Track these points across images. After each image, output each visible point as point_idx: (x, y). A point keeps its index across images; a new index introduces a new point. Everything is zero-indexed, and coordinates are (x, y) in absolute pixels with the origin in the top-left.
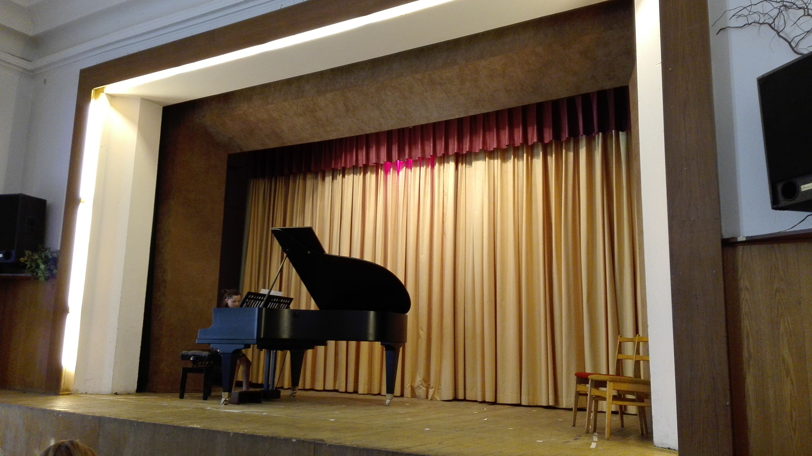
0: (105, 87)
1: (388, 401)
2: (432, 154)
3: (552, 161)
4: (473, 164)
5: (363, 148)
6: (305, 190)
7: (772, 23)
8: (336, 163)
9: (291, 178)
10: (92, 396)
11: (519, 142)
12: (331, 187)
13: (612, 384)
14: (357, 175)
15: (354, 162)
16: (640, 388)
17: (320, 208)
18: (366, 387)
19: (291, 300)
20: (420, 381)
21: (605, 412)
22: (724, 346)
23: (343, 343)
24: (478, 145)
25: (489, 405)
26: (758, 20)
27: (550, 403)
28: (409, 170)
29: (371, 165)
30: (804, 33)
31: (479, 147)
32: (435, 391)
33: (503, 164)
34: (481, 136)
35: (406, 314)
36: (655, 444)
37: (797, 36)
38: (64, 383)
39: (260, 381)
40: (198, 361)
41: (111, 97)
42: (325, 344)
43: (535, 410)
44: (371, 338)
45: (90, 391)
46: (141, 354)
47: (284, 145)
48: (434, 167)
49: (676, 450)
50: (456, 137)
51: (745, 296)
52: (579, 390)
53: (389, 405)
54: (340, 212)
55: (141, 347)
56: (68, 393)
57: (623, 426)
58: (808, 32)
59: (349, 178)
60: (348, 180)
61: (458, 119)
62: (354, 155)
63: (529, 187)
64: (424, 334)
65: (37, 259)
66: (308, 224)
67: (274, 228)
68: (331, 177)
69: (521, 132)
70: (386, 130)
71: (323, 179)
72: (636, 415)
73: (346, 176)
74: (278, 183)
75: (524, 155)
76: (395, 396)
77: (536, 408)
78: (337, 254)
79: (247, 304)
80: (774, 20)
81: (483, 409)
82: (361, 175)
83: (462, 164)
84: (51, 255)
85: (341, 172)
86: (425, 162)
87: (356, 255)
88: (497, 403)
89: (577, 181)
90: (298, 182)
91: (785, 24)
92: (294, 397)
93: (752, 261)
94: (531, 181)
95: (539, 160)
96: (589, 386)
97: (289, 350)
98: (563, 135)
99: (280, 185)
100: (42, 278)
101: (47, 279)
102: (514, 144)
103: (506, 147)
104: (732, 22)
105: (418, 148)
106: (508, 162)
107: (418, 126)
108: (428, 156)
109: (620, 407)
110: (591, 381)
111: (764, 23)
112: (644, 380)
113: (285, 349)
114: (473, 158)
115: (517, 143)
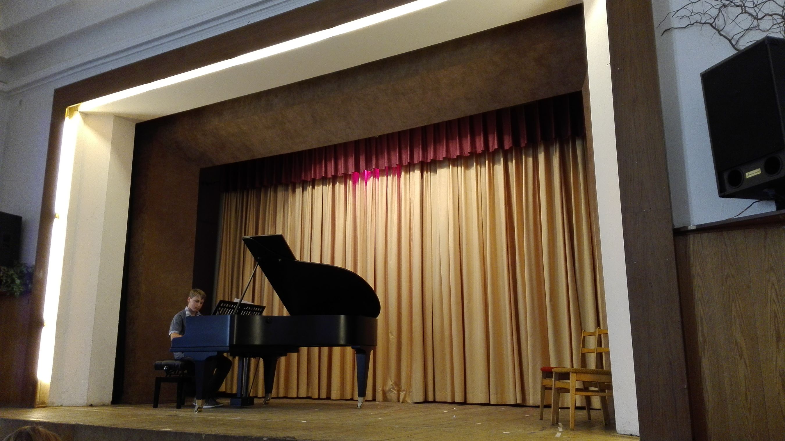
0: (80, 105)
1: (359, 404)
2: (398, 163)
3: (512, 166)
4: (437, 172)
5: (332, 159)
6: (277, 202)
7: (713, 23)
8: (306, 175)
9: (262, 191)
10: (67, 408)
11: (481, 149)
12: (301, 198)
13: (575, 375)
14: (326, 186)
15: (324, 173)
16: (603, 379)
17: (291, 219)
18: (339, 392)
19: (264, 308)
20: (392, 385)
21: (569, 408)
22: (680, 331)
23: (316, 349)
24: (442, 154)
25: (459, 405)
26: (700, 20)
27: (517, 401)
28: (377, 179)
29: (339, 175)
30: (743, 31)
31: (443, 154)
32: (406, 393)
33: (466, 171)
34: (445, 145)
35: (377, 318)
36: (618, 432)
37: (736, 34)
38: (40, 396)
39: (235, 391)
40: (171, 371)
41: (85, 115)
42: (298, 351)
43: (503, 408)
44: (342, 342)
45: (65, 403)
46: (115, 365)
47: (254, 158)
48: (400, 175)
49: (638, 436)
50: (420, 146)
51: (697, 282)
52: (545, 384)
53: (360, 408)
54: (310, 222)
55: (116, 359)
56: (44, 405)
57: (589, 418)
58: (747, 30)
59: (319, 189)
60: (318, 191)
61: (422, 127)
62: (323, 166)
63: (492, 193)
64: (394, 338)
65: (12, 274)
66: (279, 232)
67: (247, 237)
68: (301, 188)
69: (482, 139)
70: (352, 140)
71: (294, 191)
72: (600, 409)
73: (316, 187)
74: (250, 196)
75: (486, 162)
76: (366, 401)
77: (504, 407)
78: (309, 261)
79: (219, 313)
80: (715, 19)
81: (453, 408)
82: (330, 186)
83: (427, 172)
84: (27, 270)
85: (311, 184)
86: (391, 171)
87: (327, 261)
88: (467, 403)
89: (537, 186)
90: (269, 194)
91: (725, 23)
92: (267, 404)
93: (703, 248)
94: (494, 184)
95: (501, 166)
96: (553, 379)
97: (262, 358)
98: (522, 141)
99: (252, 197)
100: (18, 294)
101: (22, 294)
102: (476, 151)
103: (468, 155)
104: (676, 23)
105: (385, 157)
106: (471, 169)
107: (384, 135)
108: (394, 165)
109: (584, 400)
110: (555, 374)
111: (705, 23)
112: (605, 370)
113: (258, 357)
114: (437, 166)
115: (479, 150)
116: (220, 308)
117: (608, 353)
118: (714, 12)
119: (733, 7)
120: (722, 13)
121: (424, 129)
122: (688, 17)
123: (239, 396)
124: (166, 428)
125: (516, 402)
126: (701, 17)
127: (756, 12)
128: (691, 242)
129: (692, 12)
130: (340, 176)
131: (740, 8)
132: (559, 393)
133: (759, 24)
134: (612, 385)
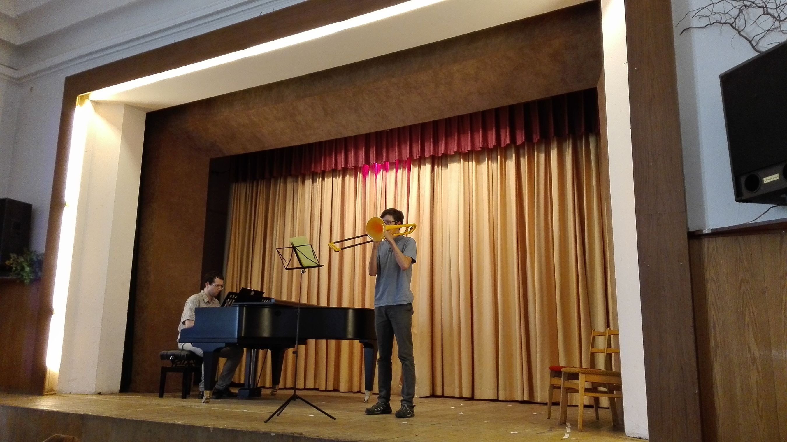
0: (89, 94)
1: (367, 398)
2: (408, 157)
3: (524, 163)
4: (448, 166)
5: (342, 151)
6: (286, 192)
7: (733, 23)
8: (316, 167)
9: (272, 182)
10: (77, 396)
11: (493, 144)
12: (311, 190)
13: (584, 376)
14: (336, 178)
15: (334, 166)
16: (613, 380)
17: (300, 209)
18: (347, 385)
21: (578, 406)
22: (692, 336)
23: (324, 342)
24: (453, 148)
25: (466, 400)
26: (720, 20)
28: (386, 172)
30: (764, 32)
31: (454, 149)
33: (477, 165)
34: (456, 139)
36: (627, 434)
37: (757, 35)
38: (48, 383)
39: (242, 381)
40: (177, 361)
41: (96, 103)
42: (305, 343)
43: (510, 405)
44: (350, 336)
45: (74, 391)
46: (123, 354)
47: (265, 149)
48: (410, 169)
49: (647, 439)
50: (432, 140)
51: (710, 286)
52: (553, 383)
53: (367, 401)
54: (320, 214)
55: (125, 348)
56: (53, 393)
57: (598, 418)
58: (768, 31)
59: (328, 181)
60: (327, 184)
61: (433, 122)
62: (333, 159)
63: (503, 187)
65: (22, 262)
68: (311, 180)
69: (494, 134)
70: (363, 133)
71: (304, 183)
72: (608, 408)
73: (326, 179)
74: (259, 187)
75: (497, 157)
76: (373, 394)
77: (511, 403)
79: (228, 304)
80: (735, 19)
81: (460, 404)
82: (340, 178)
83: (438, 167)
84: (37, 258)
85: (321, 175)
86: (401, 165)
88: (475, 398)
89: (549, 182)
90: (278, 185)
91: (746, 23)
92: (275, 395)
93: (717, 252)
94: (505, 182)
95: (512, 162)
96: (562, 379)
97: (270, 350)
98: (534, 136)
99: (262, 188)
100: (27, 281)
101: (32, 281)
102: (488, 146)
103: (480, 149)
104: (696, 22)
105: (395, 151)
106: (483, 164)
107: (395, 129)
108: (405, 159)
109: (593, 400)
110: (564, 374)
111: (725, 23)
112: (615, 372)
113: (265, 348)
114: (448, 160)
115: (491, 145)
116: (229, 300)
117: (618, 354)
118: (735, 12)
119: (755, 8)
120: (743, 13)
121: (436, 124)
122: (708, 16)
123: (246, 387)
124: (174, 420)
125: (524, 399)
126: (721, 17)
127: (778, 13)
128: (706, 245)
129: (712, 11)
130: (350, 169)
131: (762, 9)
132: (567, 393)
133: (781, 25)
134: (622, 386)
